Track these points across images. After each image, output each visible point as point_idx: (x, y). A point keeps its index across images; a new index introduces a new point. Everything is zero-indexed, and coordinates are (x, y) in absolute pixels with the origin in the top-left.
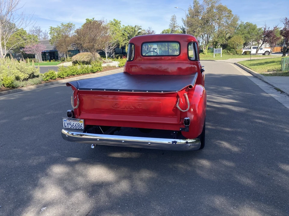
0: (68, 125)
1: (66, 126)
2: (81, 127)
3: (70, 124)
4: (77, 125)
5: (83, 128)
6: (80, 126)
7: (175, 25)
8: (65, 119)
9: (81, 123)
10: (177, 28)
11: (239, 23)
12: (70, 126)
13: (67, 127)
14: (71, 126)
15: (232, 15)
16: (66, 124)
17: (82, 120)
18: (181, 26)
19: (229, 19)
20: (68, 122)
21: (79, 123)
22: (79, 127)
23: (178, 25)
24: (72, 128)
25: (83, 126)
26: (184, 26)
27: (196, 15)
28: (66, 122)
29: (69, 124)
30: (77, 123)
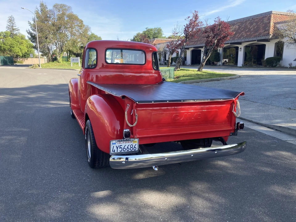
0: (117, 148)
1: (114, 151)
2: (135, 149)
3: (121, 147)
4: (129, 147)
5: (137, 150)
6: (133, 147)
7: (14, 28)
8: (114, 142)
9: (134, 144)
10: (17, 32)
11: (89, 33)
12: (119, 150)
13: (116, 152)
14: (121, 149)
15: (84, 25)
16: (115, 149)
17: (137, 140)
18: (28, 30)
19: (81, 29)
20: (118, 144)
21: (132, 143)
22: (131, 149)
23: (18, 28)
24: (123, 151)
25: (137, 146)
26: (31, 31)
27: (46, 20)
28: (115, 146)
29: (119, 146)
30: (130, 144)
